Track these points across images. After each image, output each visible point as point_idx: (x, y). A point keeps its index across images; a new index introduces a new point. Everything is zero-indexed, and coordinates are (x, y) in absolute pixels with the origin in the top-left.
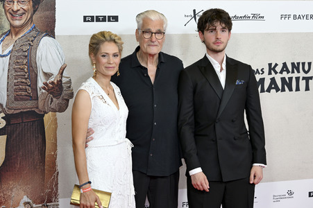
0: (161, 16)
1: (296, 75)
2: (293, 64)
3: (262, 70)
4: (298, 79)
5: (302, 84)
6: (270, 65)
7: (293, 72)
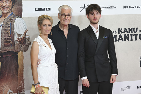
0: (69, 7)
1: (131, 33)
2: (129, 28)
3: (115, 31)
4: (131, 35)
6: (119, 29)
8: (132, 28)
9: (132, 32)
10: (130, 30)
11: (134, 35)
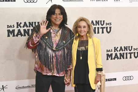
1: (97, 26)
4: (98, 28)
5: (101, 30)
7: (96, 25)
8: (99, 21)
9: (99, 25)
10: (97, 23)
11: (101, 28)
